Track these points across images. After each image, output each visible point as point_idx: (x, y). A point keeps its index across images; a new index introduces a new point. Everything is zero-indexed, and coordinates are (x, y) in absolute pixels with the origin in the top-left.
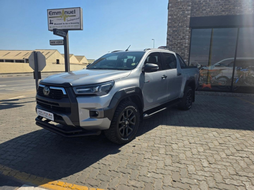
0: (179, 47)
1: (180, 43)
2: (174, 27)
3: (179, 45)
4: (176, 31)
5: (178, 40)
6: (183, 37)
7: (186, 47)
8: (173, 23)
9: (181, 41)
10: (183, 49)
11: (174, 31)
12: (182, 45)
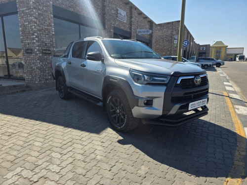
0: (47, 34)
1: (47, 29)
2: (39, 9)
3: (46, 32)
4: (42, 15)
5: (45, 26)
6: (49, 23)
7: (53, 35)
8: (38, 4)
9: (48, 28)
10: (51, 37)
11: (39, 14)
12: (49, 32)
